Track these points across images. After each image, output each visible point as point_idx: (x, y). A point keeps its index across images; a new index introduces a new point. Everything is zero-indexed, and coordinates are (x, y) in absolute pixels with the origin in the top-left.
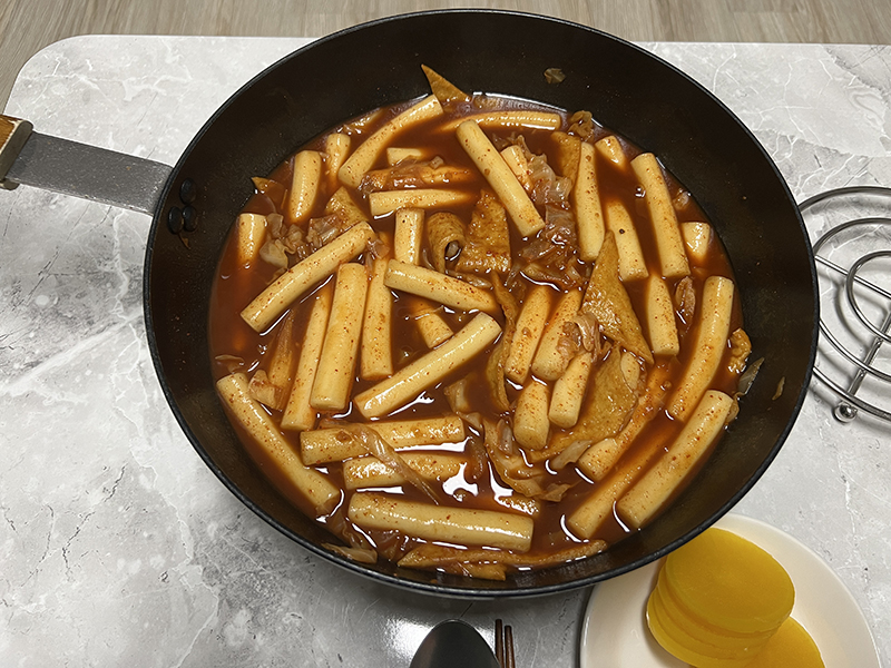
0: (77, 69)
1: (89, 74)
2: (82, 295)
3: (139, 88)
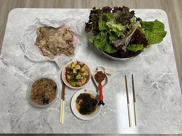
0: (178, 126)
1: (176, 125)
2: (162, 85)
3: (167, 122)
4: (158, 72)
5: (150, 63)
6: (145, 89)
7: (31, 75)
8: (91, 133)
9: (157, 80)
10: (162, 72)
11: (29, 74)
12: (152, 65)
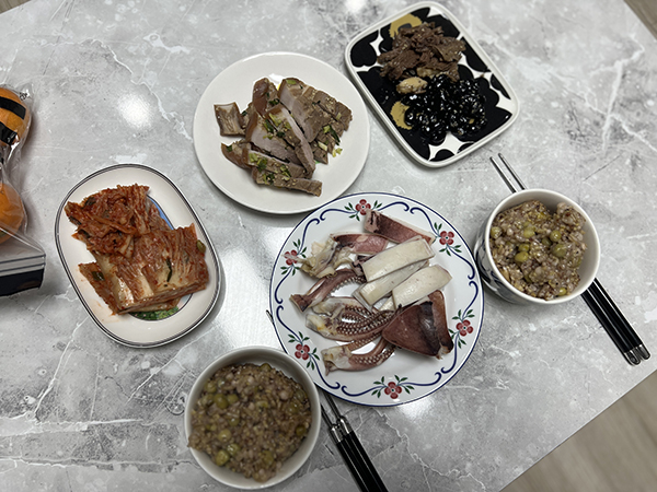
4: (593, 73)
5: (545, 55)
6: (596, 166)
7: (84, 404)
8: (520, 471)
9: (611, 104)
10: (607, 64)
11: (68, 402)
12: (556, 60)
